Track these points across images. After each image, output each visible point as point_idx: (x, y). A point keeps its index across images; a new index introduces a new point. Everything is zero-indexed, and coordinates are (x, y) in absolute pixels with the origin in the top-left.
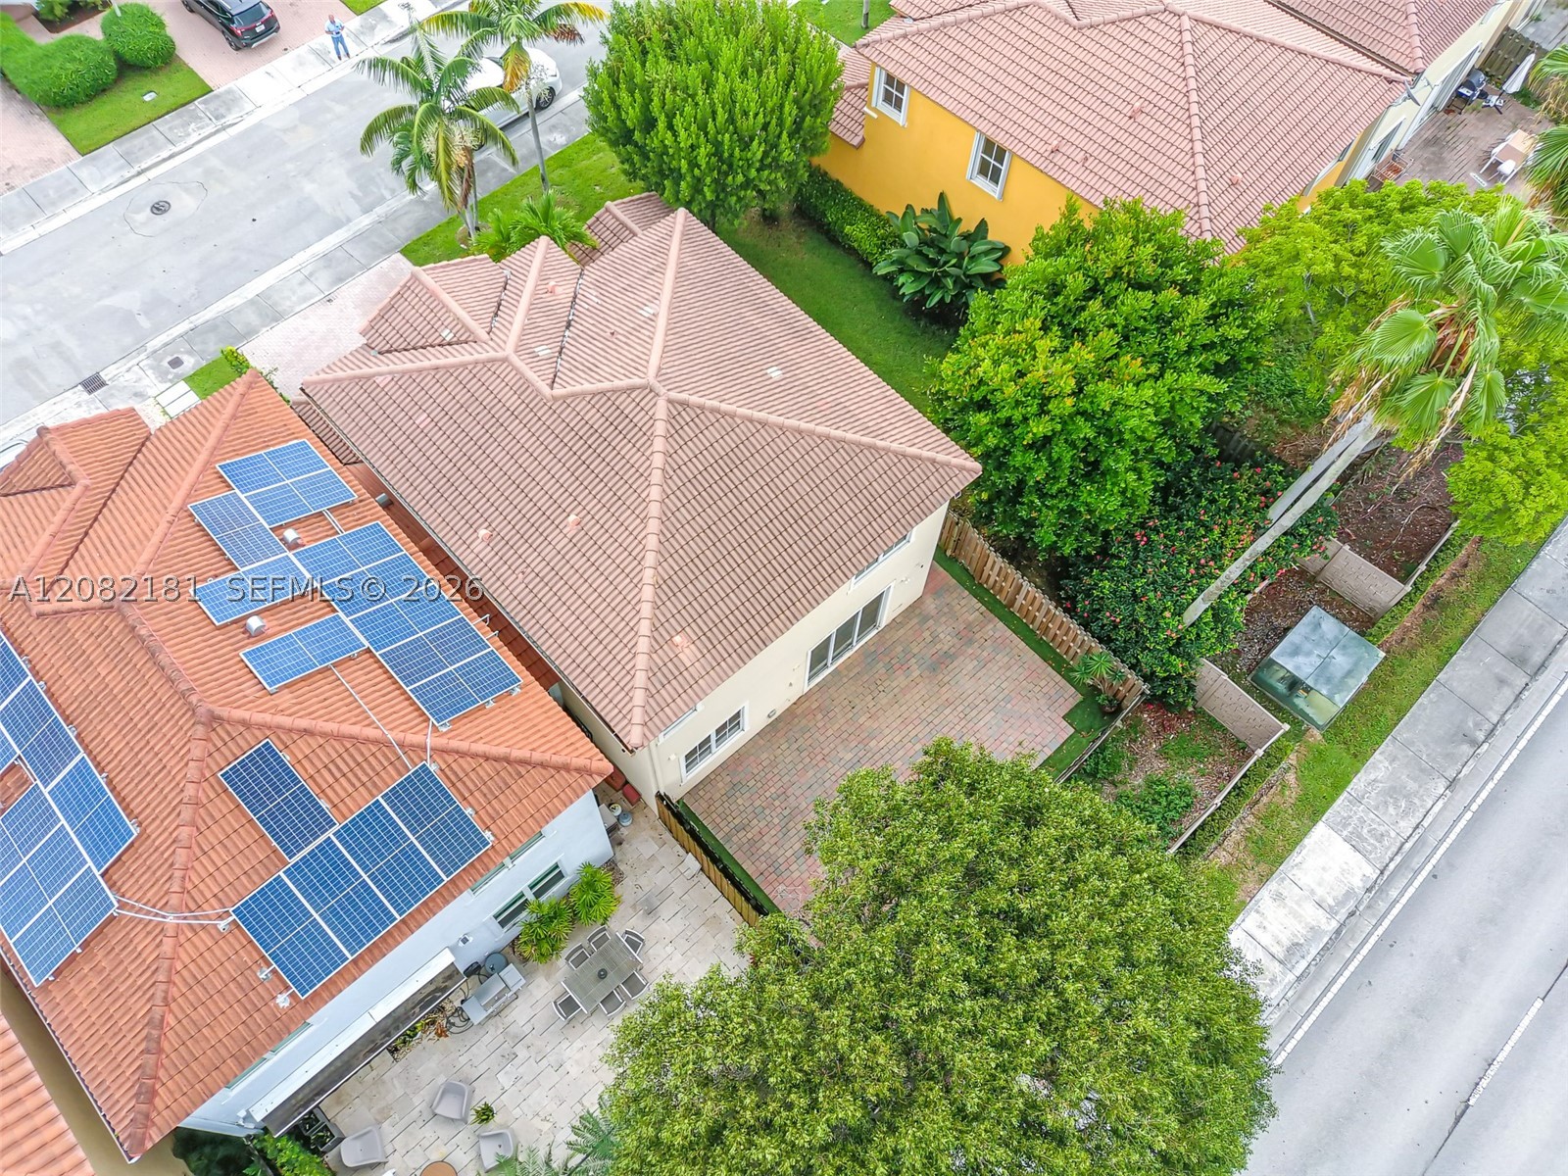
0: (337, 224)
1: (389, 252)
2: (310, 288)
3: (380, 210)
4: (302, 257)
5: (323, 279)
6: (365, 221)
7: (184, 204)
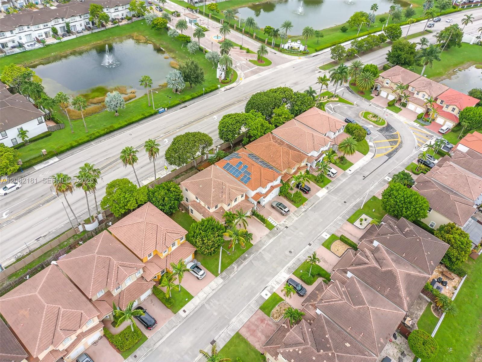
0: (264, 250)
1: (255, 245)
2: (264, 239)
3: (259, 253)
4: (267, 245)
5: (263, 241)
6: (260, 251)
7: (287, 253)
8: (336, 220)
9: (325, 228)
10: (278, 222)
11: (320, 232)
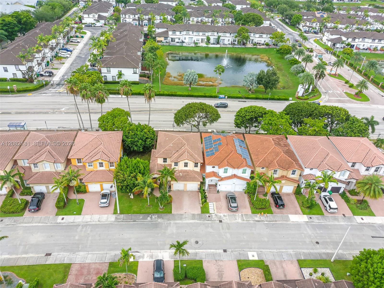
0: (175, 223)
1: (173, 214)
3: (168, 222)
4: (184, 222)
5: (184, 217)
6: (172, 222)
7: (193, 241)
8: (284, 250)
9: (261, 249)
10: (217, 212)
11: (251, 248)
